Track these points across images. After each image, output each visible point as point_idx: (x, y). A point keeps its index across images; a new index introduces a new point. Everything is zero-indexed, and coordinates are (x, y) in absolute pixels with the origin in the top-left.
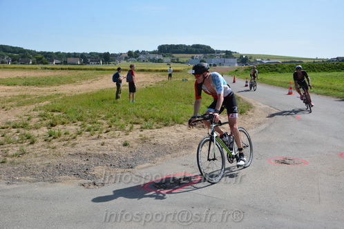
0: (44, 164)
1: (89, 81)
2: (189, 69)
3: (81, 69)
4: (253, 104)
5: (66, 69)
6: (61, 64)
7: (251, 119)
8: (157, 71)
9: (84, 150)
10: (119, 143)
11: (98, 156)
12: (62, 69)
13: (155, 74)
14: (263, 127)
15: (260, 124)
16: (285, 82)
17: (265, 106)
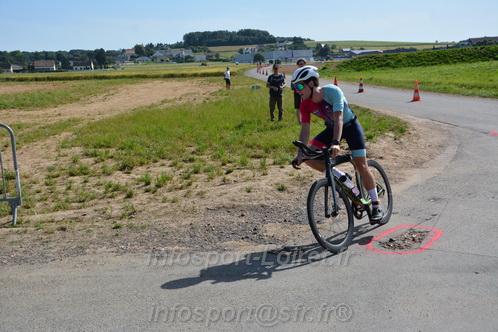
0: (185, 226)
1: (100, 97)
2: (244, 70)
3: (70, 79)
4: (399, 117)
5: (43, 79)
6: (23, 71)
7: (422, 141)
8: (195, 75)
9: (225, 201)
10: (271, 188)
11: (254, 209)
12: (37, 79)
13: (195, 81)
14: (451, 150)
15: (441, 147)
16: (413, 82)
17: (424, 120)
